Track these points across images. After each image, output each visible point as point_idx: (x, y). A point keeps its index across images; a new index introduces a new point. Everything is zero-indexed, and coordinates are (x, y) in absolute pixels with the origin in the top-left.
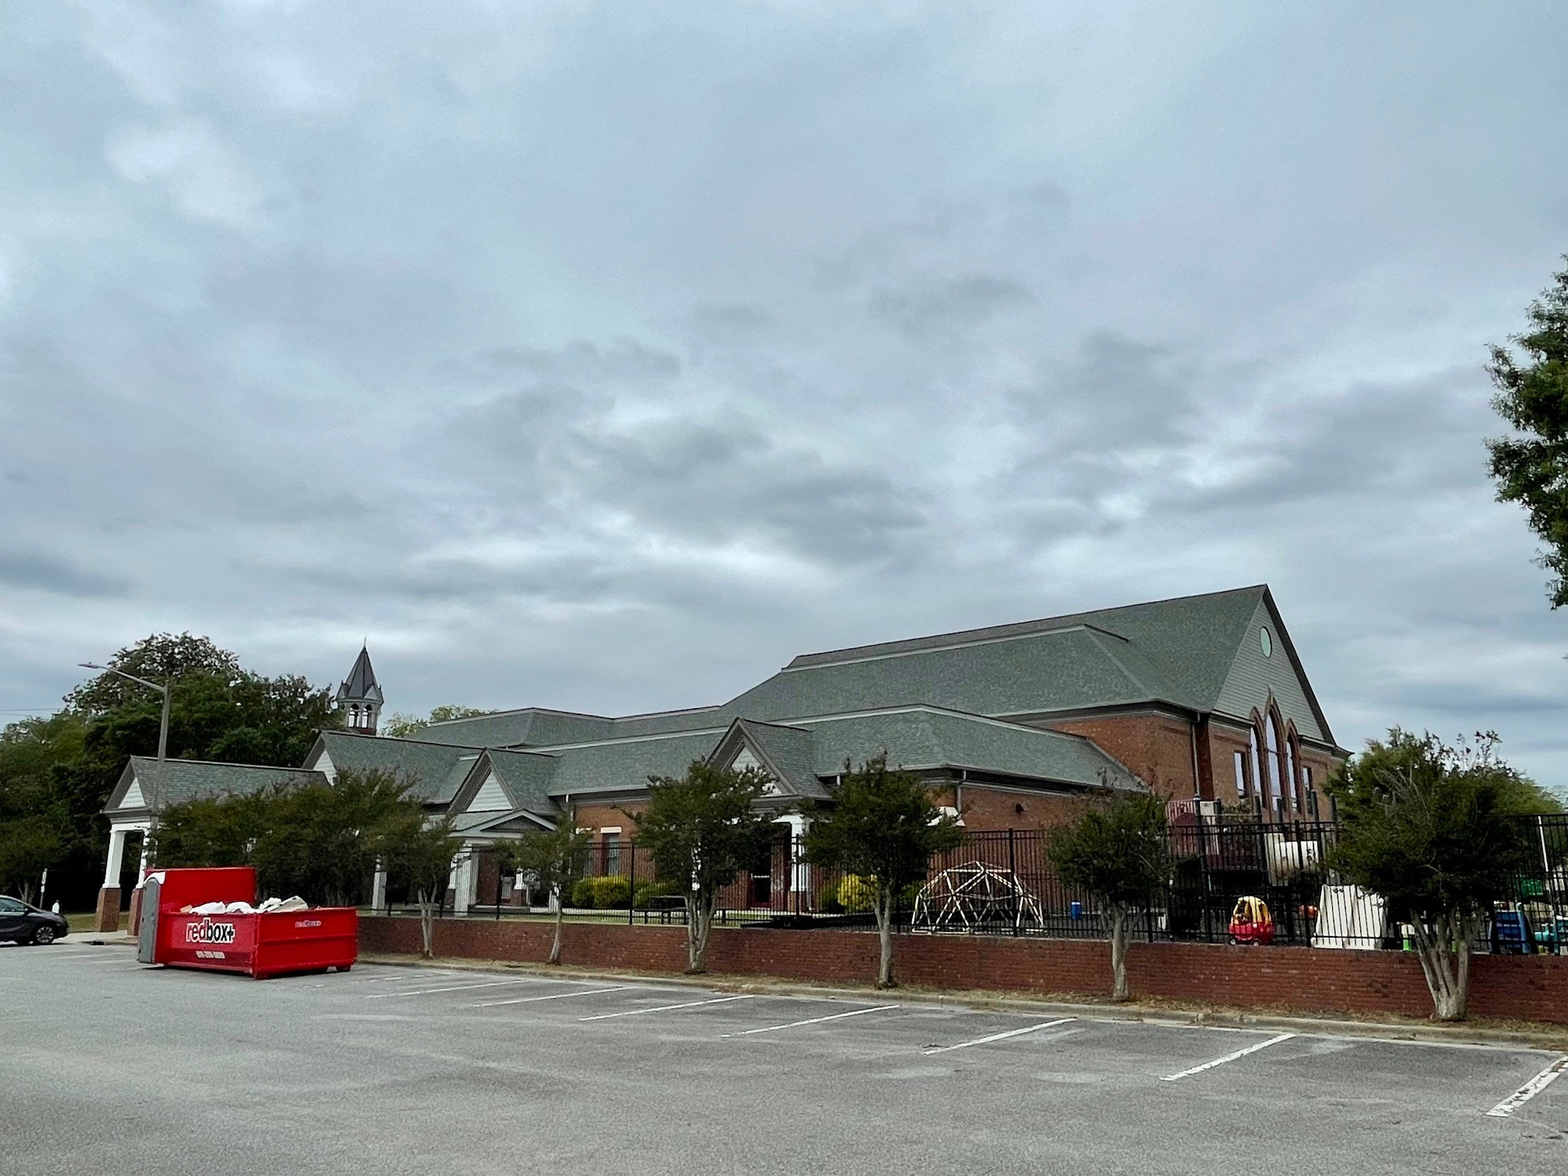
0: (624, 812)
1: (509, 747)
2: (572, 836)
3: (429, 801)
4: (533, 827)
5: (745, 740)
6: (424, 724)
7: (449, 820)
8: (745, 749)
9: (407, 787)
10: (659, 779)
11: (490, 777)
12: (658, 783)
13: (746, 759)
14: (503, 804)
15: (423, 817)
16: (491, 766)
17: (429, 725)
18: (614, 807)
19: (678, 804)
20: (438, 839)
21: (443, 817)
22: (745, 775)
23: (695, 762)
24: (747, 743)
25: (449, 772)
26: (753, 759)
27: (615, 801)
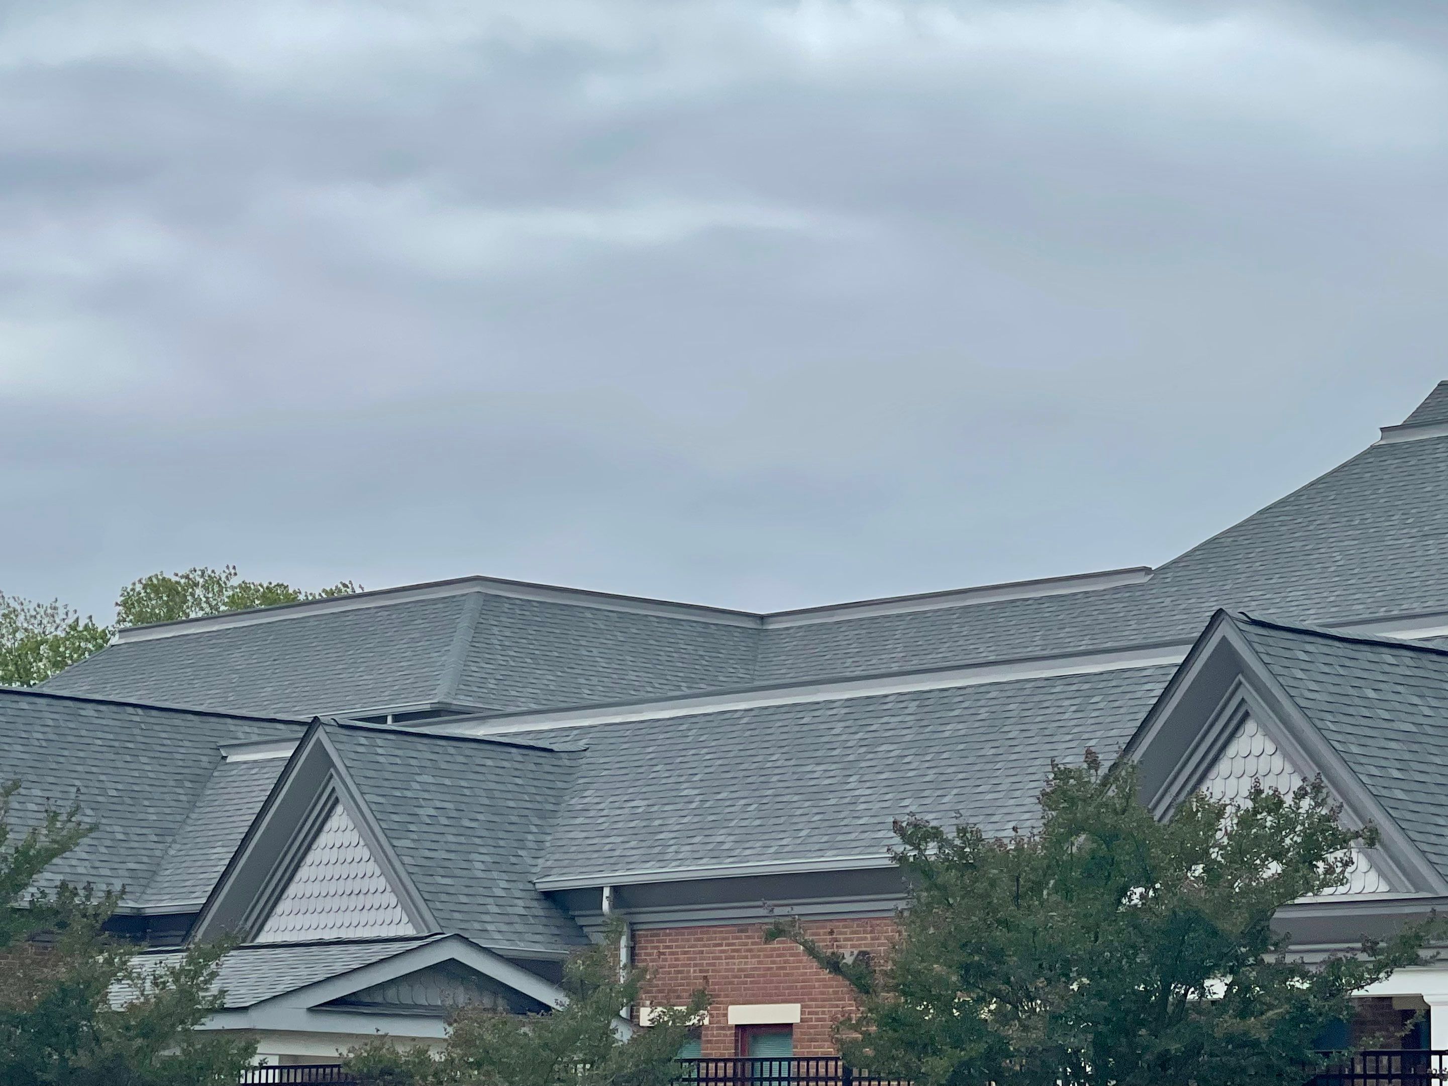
0: (811, 951)
1: (397, 718)
2: (623, 1034)
3: (127, 905)
4: (487, 1001)
5: (1247, 691)
6: (99, 638)
7: (197, 974)
8: (1250, 726)
9: (48, 856)
10: (936, 834)
11: (335, 822)
12: (931, 850)
13: (1251, 766)
14: (381, 915)
15: (109, 962)
16: (336, 782)
17: (115, 640)
18: (775, 933)
19: (1005, 923)
20: (163, 1039)
21: (176, 960)
22: (1246, 820)
23: (1063, 774)
24: (1255, 703)
25: (193, 805)
26: (1278, 762)
27: (778, 911)
